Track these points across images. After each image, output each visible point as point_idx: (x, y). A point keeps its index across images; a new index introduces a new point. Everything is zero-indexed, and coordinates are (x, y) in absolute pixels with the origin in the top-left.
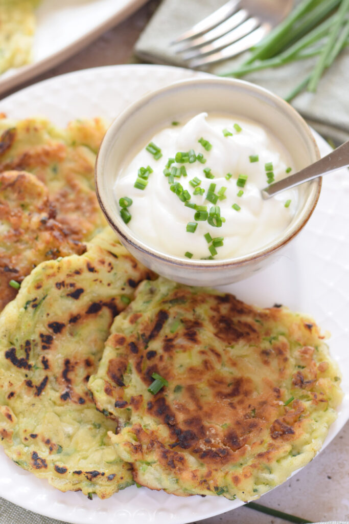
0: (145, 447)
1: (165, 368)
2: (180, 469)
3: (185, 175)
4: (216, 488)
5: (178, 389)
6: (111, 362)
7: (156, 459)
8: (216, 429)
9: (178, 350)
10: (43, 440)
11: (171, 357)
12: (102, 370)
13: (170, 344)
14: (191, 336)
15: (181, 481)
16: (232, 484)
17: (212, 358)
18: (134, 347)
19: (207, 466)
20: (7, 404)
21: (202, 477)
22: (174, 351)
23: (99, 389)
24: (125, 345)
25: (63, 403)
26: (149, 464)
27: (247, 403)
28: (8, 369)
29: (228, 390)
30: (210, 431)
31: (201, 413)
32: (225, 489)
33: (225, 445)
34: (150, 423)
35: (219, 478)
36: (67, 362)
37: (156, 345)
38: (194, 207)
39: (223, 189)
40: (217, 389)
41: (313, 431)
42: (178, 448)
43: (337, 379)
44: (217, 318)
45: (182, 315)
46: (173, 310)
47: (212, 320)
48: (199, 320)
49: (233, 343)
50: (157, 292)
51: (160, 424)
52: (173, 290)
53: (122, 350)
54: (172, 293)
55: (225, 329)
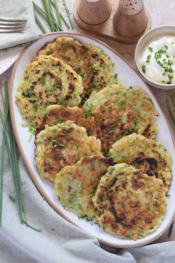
0: (107, 222)
1: (115, 196)
2: (117, 229)
4: (127, 236)
5: (119, 203)
6: (99, 193)
7: (110, 226)
8: (129, 218)
9: (120, 191)
11: (117, 193)
12: (96, 195)
13: (117, 188)
14: (124, 186)
15: (116, 232)
16: (132, 235)
17: (130, 194)
18: (106, 189)
19: (125, 229)
21: (123, 232)
22: (118, 191)
23: (95, 202)
24: (104, 187)
26: (108, 227)
27: (139, 210)
29: (133, 205)
30: (127, 218)
31: (125, 212)
32: (129, 236)
33: (131, 223)
34: (108, 213)
35: (128, 233)
37: (113, 188)
40: (131, 205)
41: (157, 222)
42: (117, 222)
43: (166, 205)
44: (133, 180)
45: (122, 179)
46: (119, 177)
47: (131, 181)
48: (127, 181)
49: (137, 189)
50: (115, 170)
51: (112, 214)
52: (120, 170)
53: (103, 189)
54: (119, 171)
55: (135, 184)
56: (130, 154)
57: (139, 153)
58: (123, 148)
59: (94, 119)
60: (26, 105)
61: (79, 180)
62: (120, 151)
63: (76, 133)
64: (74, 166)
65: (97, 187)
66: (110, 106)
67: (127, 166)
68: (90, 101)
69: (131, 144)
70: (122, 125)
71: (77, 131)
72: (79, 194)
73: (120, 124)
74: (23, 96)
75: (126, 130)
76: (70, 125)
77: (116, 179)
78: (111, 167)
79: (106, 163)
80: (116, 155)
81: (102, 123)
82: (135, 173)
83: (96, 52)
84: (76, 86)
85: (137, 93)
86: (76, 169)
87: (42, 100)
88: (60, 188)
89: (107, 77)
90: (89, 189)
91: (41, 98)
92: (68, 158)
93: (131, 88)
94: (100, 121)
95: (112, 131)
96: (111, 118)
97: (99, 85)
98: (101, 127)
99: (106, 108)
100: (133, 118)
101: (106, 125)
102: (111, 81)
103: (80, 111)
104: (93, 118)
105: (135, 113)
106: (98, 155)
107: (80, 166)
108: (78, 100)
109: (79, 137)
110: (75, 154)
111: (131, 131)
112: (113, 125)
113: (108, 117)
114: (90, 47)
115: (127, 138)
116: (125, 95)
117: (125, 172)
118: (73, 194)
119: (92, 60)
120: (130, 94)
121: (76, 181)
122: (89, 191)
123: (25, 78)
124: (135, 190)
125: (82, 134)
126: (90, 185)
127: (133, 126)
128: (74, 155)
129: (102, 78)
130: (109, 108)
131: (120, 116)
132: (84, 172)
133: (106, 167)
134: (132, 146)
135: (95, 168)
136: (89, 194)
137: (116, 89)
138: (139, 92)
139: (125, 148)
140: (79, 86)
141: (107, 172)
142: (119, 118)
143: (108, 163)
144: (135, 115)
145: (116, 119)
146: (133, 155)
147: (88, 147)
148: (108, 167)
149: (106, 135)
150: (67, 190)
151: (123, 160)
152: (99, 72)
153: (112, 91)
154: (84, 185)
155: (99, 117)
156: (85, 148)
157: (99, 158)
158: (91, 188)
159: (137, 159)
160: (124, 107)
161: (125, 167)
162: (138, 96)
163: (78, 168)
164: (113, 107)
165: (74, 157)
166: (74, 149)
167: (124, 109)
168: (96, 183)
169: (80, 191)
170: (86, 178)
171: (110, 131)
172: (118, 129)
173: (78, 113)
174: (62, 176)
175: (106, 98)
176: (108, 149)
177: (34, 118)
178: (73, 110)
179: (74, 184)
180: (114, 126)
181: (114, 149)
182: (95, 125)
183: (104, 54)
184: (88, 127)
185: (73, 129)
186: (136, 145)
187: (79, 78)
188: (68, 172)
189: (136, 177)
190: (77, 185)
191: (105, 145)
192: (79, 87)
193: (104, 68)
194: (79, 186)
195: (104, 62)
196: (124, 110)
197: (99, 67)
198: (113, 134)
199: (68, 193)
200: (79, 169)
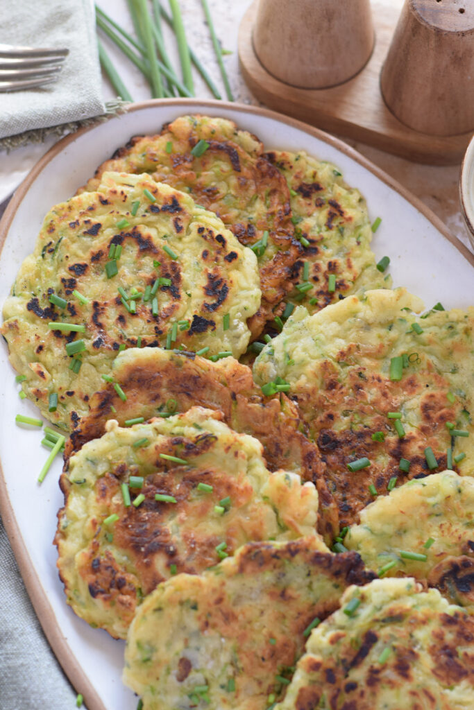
9: (384, 685)
11: (374, 694)
18: (330, 676)
37: (359, 675)
44: (439, 647)
45: (396, 639)
46: (385, 632)
47: (432, 651)
48: (416, 650)
49: (453, 683)
52: (388, 602)
53: (317, 675)
54: (386, 608)
55: (446, 664)
56: (428, 546)
57: (463, 545)
58: (402, 524)
59: (295, 410)
60: (40, 348)
61: (225, 634)
62: (391, 537)
63: (224, 454)
64: (206, 576)
65: (292, 668)
66: (357, 366)
67: (417, 589)
68: (285, 343)
69: (436, 510)
70: (402, 441)
71: (228, 449)
72: (222, 692)
73: (392, 439)
74: (30, 314)
75: (416, 460)
76: (201, 424)
77: (370, 639)
78: (353, 588)
79: (337, 574)
80: (373, 551)
81: (326, 428)
82: (449, 621)
83: (315, 175)
84: (235, 282)
85: (460, 327)
86: (214, 590)
87: (100, 332)
88: (148, 660)
89: (350, 267)
90: (261, 673)
91: (100, 326)
92: (185, 547)
93: (439, 307)
94: (318, 419)
95: (360, 462)
96: (362, 412)
97: (320, 293)
98: (320, 442)
99: (344, 374)
100: (443, 419)
101: (340, 438)
102: (365, 279)
103: (244, 374)
104: (291, 406)
105: (451, 399)
106: (306, 539)
107: (230, 576)
108: (238, 337)
109: (235, 470)
110: (215, 535)
111: (433, 464)
112: (368, 440)
113: (349, 408)
114: (292, 157)
115: (420, 487)
116: (415, 331)
117: (408, 610)
118: (197, 689)
119: (299, 204)
120: (434, 329)
121: (212, 640)
122: (260, 683)
123: (44, 250)
124: (445, 688)
125: (246, 462)
126: (266, 657)
127: (445, 449)
128: (208, 540)
129: (332, 267)
130: (353, 373)
131: (395, 409)
132: (246, 604)
133: (335, 590)
134: (438, 518)
135: (290, 592)
136: (262, 694)
137: (383, 306)
138: (469, 325)
139: (410, 523)
140: (244, 284)
141: (337, 607)
142: (391, 414)
143: (344, 574)
144: (451, 407)
145: (378, 419)
146: (442, 551)
147: (268, 510)
148: (343, 591)
149: (337, 475)
150: (175, 671)
151: (402, 570)
152: (321, 248)
153: (366, 312)
154: (243, 656)
155: (315, 407)
156: (254, 514)
157: (307, 550)
158: (270, 670)
159: (455, 569)
160: (409, 376)
161: (410, 592)
162: (464, 336)
163: (223, 584)
164: (367, 374)
165: (211, 545)
166: (213, 518)
167: (412, 385)
168: (291, 650)
169: (224, 681)
170: (252, 630)
171: (355, 460)
172: (386, 455)
173: (235, 382)
174: (157, 614)
175: (344, 338)
176: (344, 528)
177: (67, 397)
178: (218, 371)
179: (203, 649)
180: (369, 445)
181: (366, 525)
182: (299, 433)
183: (341, 184)
184: (270, 436)
185: (213, 439)
186: (456, 514)
187: (248, 256)
188: (184, 598)
189: (449, 637)
190: (214, 655)
191: (334, 509)
192: (242, 289)
193: (341, 232)
194: (225, 658)
195: (342, 213)
196: (410, 387)
197: (324, 228)
198: (364, 471)
199: (177, 684)
200: (225, 588)
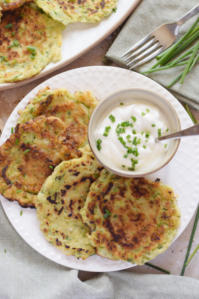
0: (101, 241)
1: (110, 207)
2: (114, 251)
3: (124, 132)
4: (128, 259)
5: (115, 216)
6: (89, 203)
7: (105, 246)
8: (129, 235)
10: (60, 233)
12: (86, 207)
13: (113, 197)
14: (122, 194)
15: (114, 255)
16: (134, 258)
17: (130, 204)
19: (125, 250)
20: (46, 218)
21: (123, 254)
22: (115, 200)
23: (84, 215)
24: (95, 196)
25: (69, 218)
26: (102, 248)
27: (142, 225)
28: (48, 204)
29: (135, 218)
30: (127, 236)
31: (123, 227)
32: (131, 260)
33: (132, 242)
34: (103, 230)
35: (129, 255)
36: (71, 201)
38: (127, 148)
39: (140, 139)
40: (131, 218)
41: (167, 239)
42: (114, 242)
43: (179, 217)
50: (109, 173)
51: (107, 231)
